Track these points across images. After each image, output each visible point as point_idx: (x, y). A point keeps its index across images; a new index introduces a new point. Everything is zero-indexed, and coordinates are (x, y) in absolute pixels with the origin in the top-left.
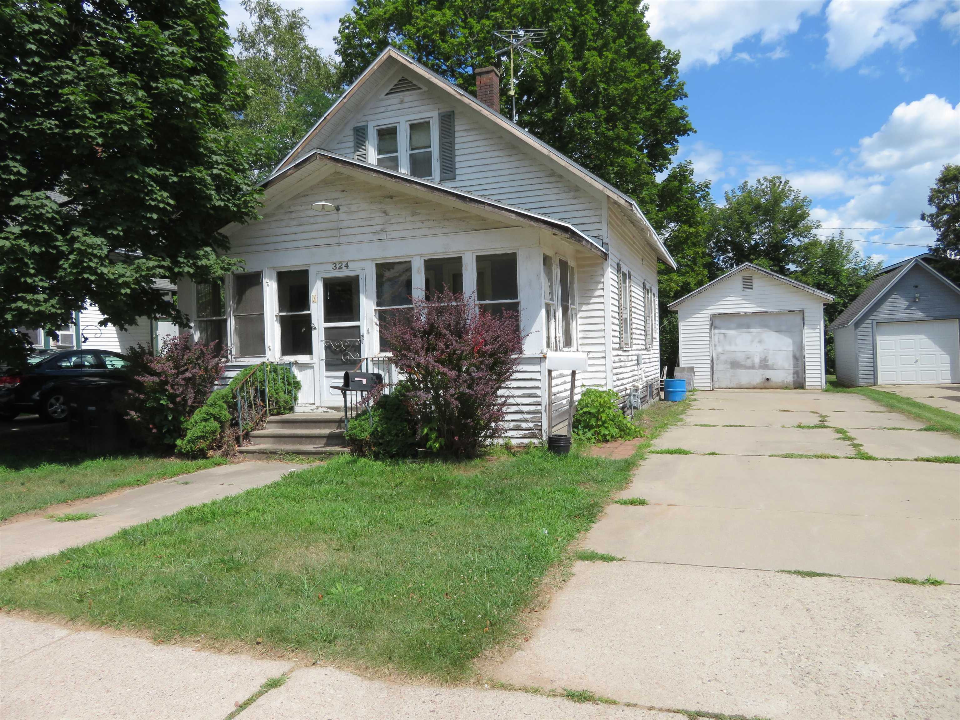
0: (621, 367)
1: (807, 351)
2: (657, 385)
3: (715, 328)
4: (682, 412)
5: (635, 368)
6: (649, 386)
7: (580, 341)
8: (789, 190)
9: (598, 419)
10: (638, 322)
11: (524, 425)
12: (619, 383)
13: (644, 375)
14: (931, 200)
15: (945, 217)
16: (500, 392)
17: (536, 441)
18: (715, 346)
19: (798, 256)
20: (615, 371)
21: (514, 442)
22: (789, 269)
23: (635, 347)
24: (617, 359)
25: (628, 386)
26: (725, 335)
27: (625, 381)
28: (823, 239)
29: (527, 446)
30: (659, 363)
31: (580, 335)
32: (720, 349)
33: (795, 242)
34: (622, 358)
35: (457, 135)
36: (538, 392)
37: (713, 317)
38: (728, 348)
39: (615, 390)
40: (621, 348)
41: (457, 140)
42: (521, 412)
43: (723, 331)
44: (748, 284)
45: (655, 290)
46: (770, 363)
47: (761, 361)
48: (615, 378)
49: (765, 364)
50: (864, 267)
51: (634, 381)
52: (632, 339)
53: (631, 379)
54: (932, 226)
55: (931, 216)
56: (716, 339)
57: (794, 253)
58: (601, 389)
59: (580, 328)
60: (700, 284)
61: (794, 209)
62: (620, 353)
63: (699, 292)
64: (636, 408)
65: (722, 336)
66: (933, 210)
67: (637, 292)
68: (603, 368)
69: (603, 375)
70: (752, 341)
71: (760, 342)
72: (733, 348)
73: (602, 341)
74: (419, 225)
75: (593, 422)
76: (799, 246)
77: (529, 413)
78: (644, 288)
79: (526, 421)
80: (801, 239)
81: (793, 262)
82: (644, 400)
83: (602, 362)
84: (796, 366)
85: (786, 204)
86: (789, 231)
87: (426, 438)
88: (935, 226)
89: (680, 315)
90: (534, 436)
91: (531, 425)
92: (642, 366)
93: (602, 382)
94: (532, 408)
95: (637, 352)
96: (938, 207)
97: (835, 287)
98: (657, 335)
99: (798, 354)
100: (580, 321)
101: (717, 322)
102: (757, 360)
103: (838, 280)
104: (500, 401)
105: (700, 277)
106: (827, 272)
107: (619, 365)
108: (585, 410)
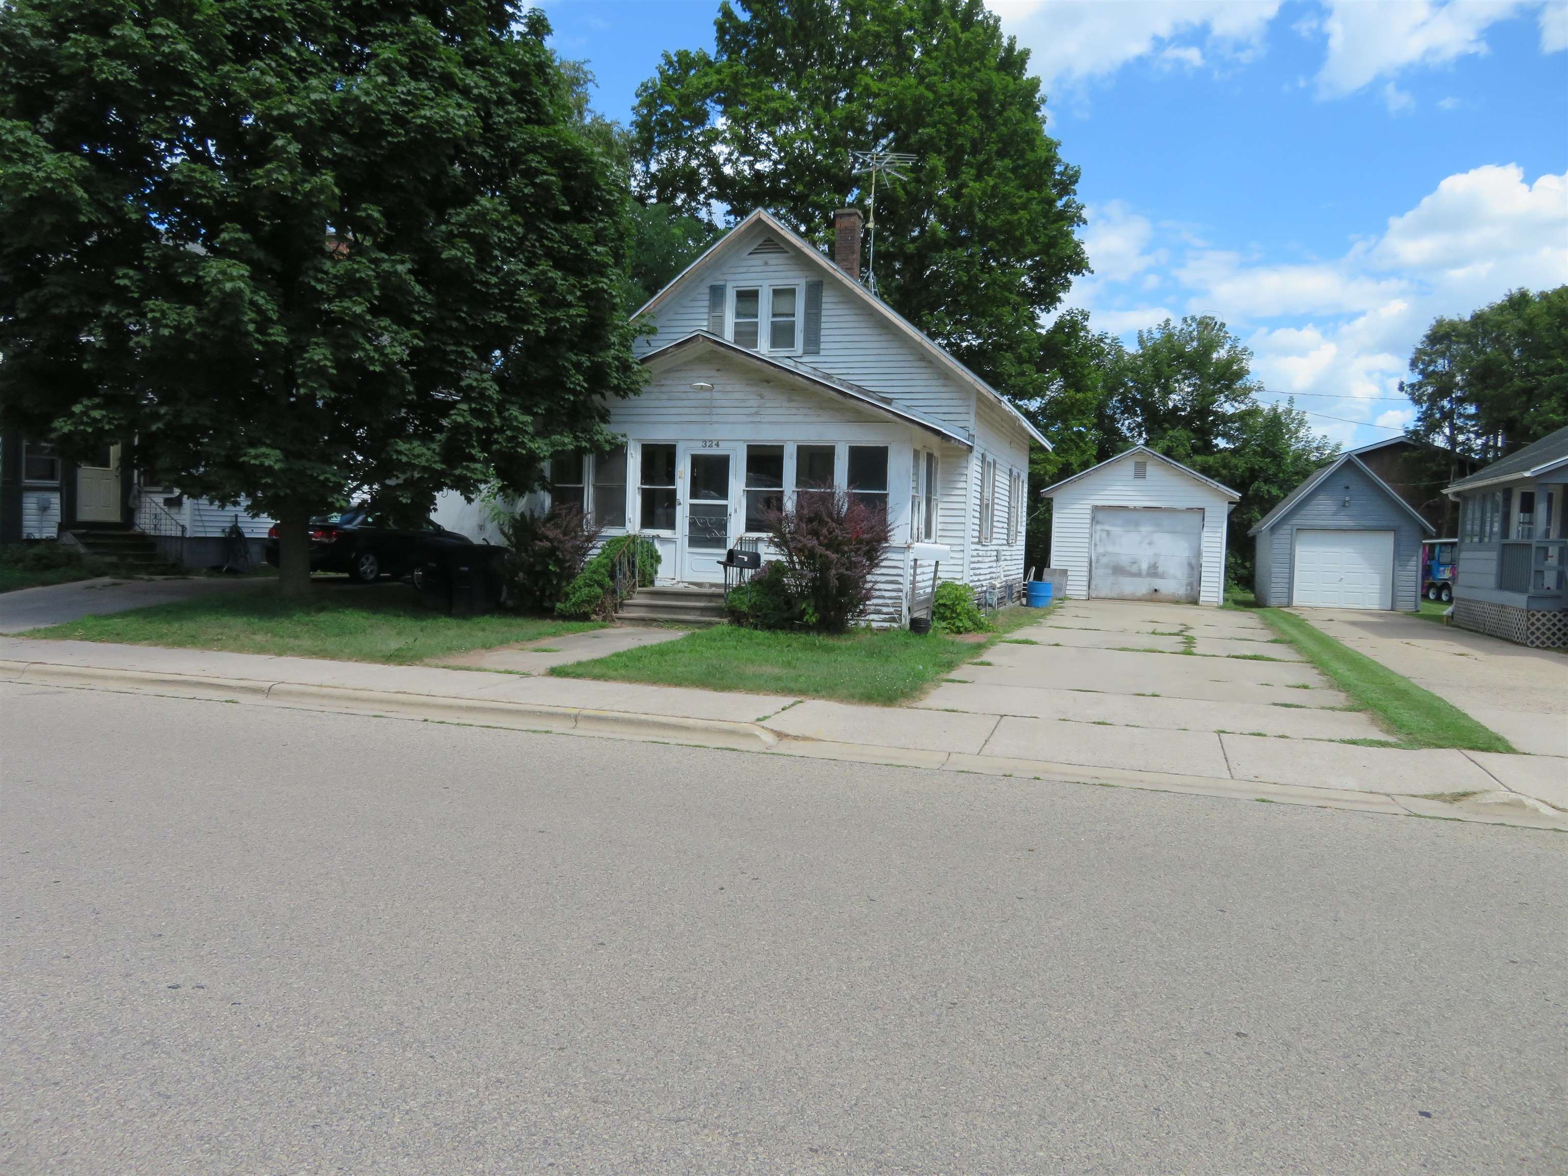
0: (978, 562)
1: (1204, 559)
2: (1018, 587)
3: (1098, 522)
4: (1043, 616)
5: (994, 564)
6: (1009, 587)
7: (939, 533)
8: (1225, 337)
9: (953, 611)
10: (1000, 514)
11: (885, 610)
12: (976, 578)
13: (1002, 574)
14: (1413, 364)
15: (1430, 390)
16: (869, 577)
17: (895, 625)
18: (1096, 545)
19: (1231, 428)
20: (973, 566)
21: (874, 625)
22: (1217, 445)
23: (994, 542)
24: (975, 553)
25: (984, 583)
26: (1108, 532)
27: (982, 578)
28: (1265, 407)
29: (886, 630)
30: (1023, 562)
31: (939, 527)
32: (1101, 549)
33: (1229, 408)
34: (981, 553)
35: (824, 306)
36: (900, 579)
37: (1096, 509)
38: (1110, 549)
39: (971, 585)
40: (979, 543)
41: (824, 313)
42: (883, 597)
43: (1107, 528)
44: (1140, 472)
45: (1024, 476)
46: (1160, 570)
47: (1149, 568)
48: (972, 572)
49: (1154, 572)
50: (1318, 449)
51: (991, 578)
52: (992, 532)
53: (988, 577)
54: (1413, 399)
55: (1412, 386)
56: (1097, 537)
57: (1225, 423)
58: (957, 583)
59: (940, 519)
60: (1085, 465)
61: (1229, 362)
62: (979, 547)
63: (1080, 478)
64: (990, 605)
65: (1104, 534)
66: (1416, 378)
67: (1002, 480)
68: (960, 562)
69: (960, 568)
70: (1141, 542)
71: (1150, 544)
72: (1117, 549)
73: (961, 534)
74: (794, 411)
75: (948, 614)
76: (1233, 414)
77: (890, 598)
78: (1010, 475)
79: (887, 606)
80: (1236, 404)
81: (1224, 435)
82: (1001, 600)
83: (960, 555)
84: (1190, 576)
85: (1220, 354)
86: (1221, 392)
87: (803, 613)
88: (1417, 401)
89: (1055, 505)
90: (893, 620)
91: (891, 610)
92: (1001, 563)
93: (959, 576)
94: (894, 594)
95: (996, 548)
96: (1422, 372)
97: (1275, 475)
98: (1023, 529)
99: (1194, 562)
100: (940, 512)
101: (1100, 516)
102: (1144, 566)
103: (1279, 465)
104: (868, 586)
105: (1086, 457)
106: (1265, 453)
107: (977, 560)
108: (941, 601)
